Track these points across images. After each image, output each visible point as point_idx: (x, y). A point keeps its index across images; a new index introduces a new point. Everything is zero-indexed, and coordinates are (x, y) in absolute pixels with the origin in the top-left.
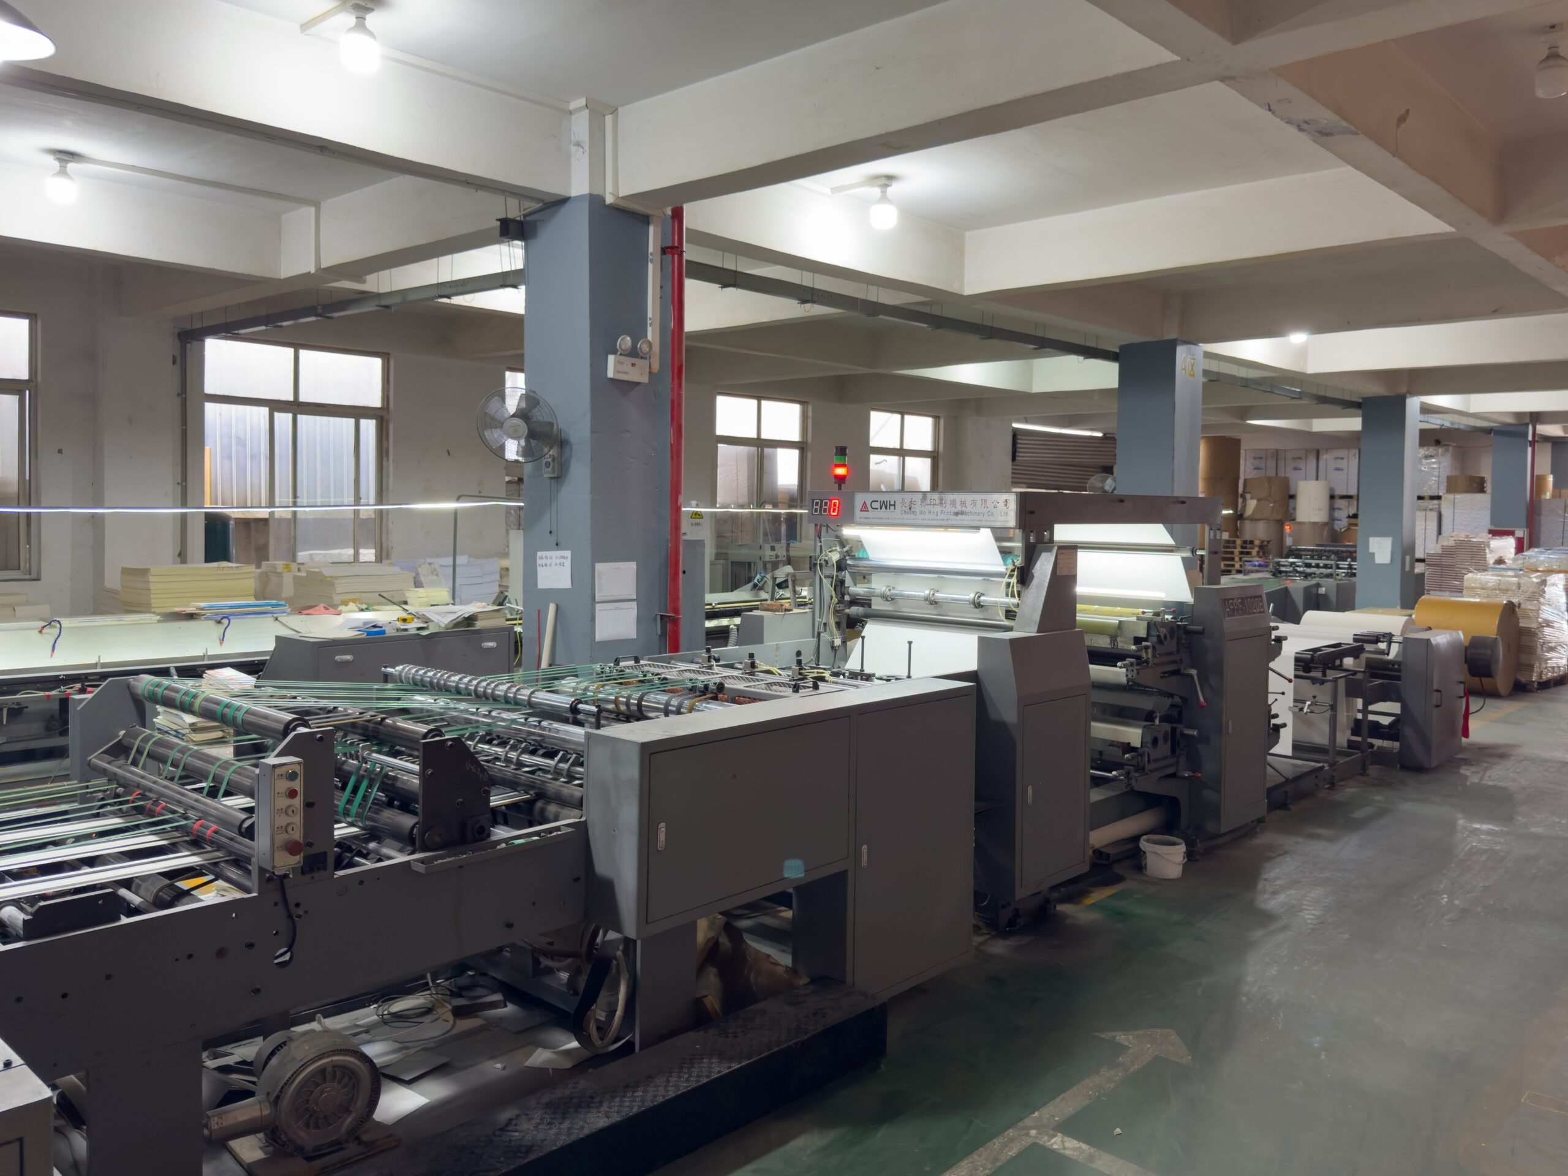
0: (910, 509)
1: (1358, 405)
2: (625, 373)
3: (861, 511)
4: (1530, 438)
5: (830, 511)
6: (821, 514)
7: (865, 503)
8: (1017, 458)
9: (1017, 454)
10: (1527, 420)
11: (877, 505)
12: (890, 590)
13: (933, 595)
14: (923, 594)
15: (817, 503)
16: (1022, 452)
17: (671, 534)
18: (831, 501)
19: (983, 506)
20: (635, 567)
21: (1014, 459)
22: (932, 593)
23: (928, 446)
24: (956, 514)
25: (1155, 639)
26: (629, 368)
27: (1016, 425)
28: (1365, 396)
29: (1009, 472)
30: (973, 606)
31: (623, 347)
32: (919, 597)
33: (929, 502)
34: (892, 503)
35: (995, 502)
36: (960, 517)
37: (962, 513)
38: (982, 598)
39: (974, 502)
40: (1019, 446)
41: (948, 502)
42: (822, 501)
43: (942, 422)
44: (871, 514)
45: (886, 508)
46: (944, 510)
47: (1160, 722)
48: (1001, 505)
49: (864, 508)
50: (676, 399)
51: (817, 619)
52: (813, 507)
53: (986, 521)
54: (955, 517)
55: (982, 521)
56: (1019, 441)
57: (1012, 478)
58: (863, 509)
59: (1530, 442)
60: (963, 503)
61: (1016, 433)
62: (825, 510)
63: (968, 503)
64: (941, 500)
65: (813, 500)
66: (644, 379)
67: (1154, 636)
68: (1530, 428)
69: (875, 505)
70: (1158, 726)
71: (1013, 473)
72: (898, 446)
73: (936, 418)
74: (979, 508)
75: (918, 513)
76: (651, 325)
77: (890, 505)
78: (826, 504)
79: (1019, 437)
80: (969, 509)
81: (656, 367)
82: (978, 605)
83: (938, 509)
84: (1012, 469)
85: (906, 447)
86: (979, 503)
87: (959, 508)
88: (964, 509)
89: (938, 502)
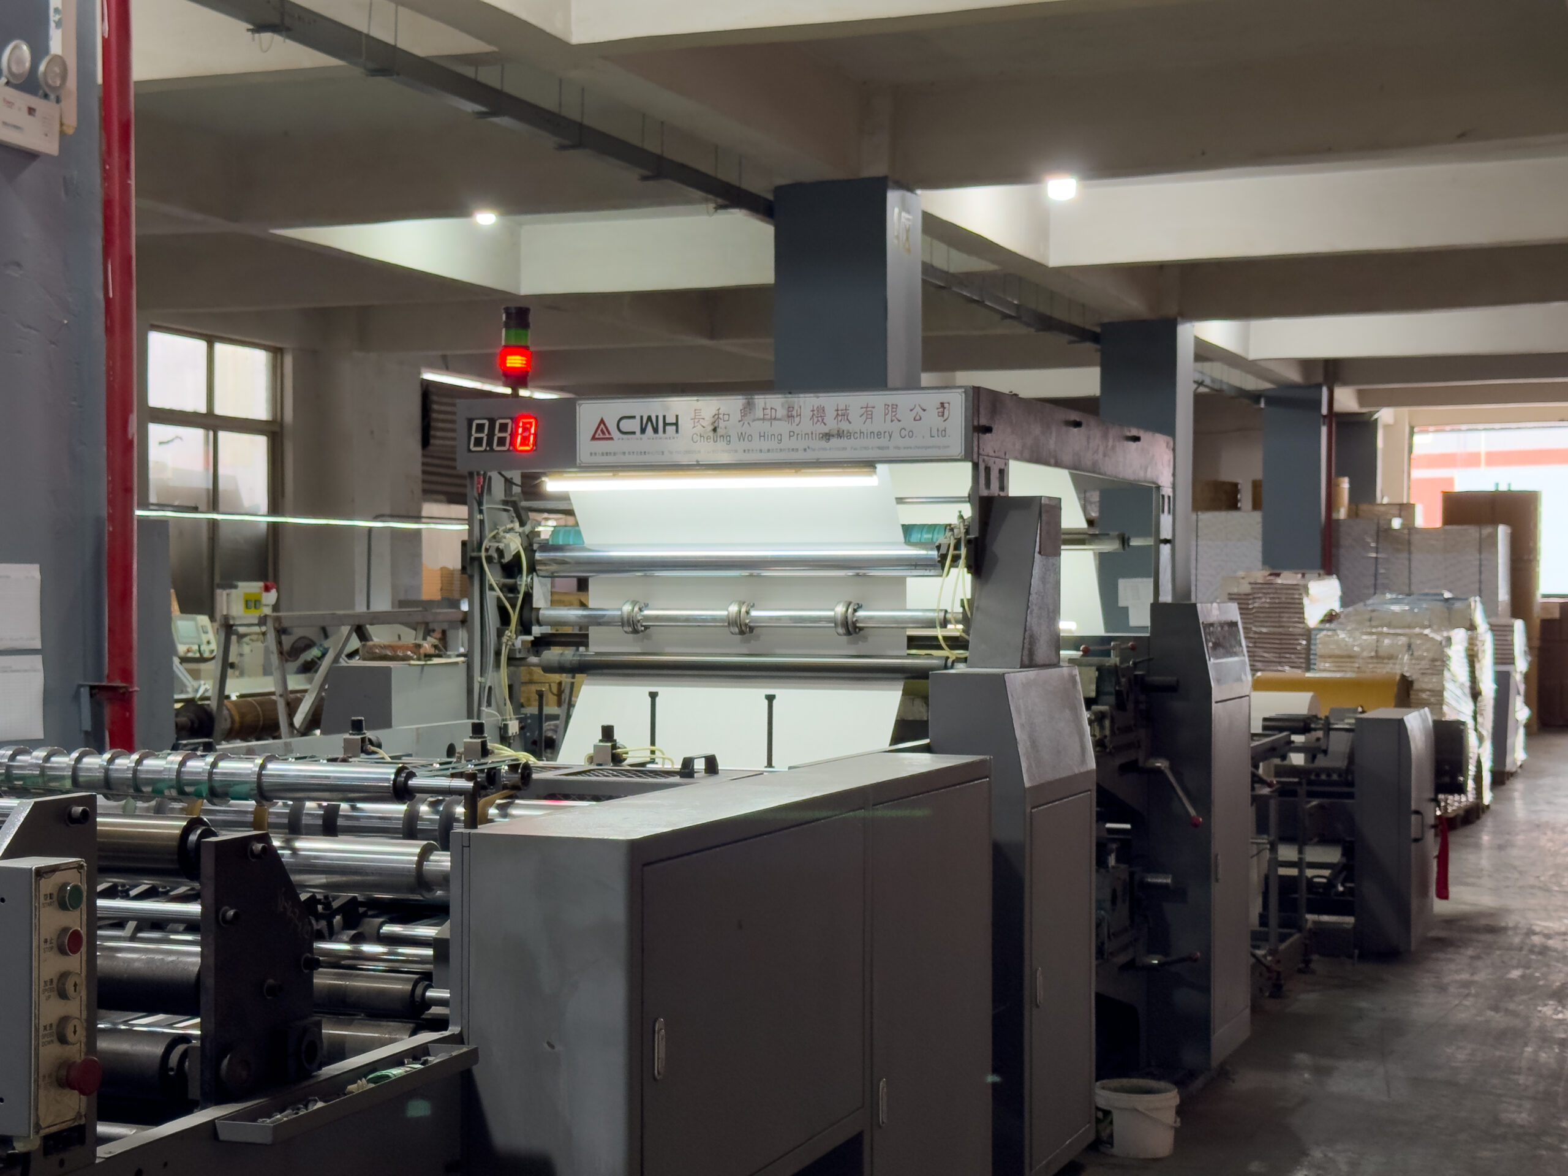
0: (715, 430)
1: (1095, 338)
2: (16, 127)
3: (594, 438)
4: (1324, 410)
5: (513, 443)
6: (492, 450)
7: (602, 421)
8: (432, 441)
9: (432, 433)
10: (1320, 378)
11: (634, 425)
12: (641, 610)
13: (747, 613)
14: (725, 613)
15: (480, 428)
16: (443, 430)
17: (111, 502)
18: (516, 421)
19: (889, 417)
20: (37, 575)
21: (425, 442)
22: (743, 610)
23: (260, 411)
24: (827, 436)
25: (1112, 699)
26: (22, 118)
27: (430, 376)
28: (1106, 320)
29: (417, 469)
30: (841, 630)
31: (14, 69)
32: (714, 619)
33: (759, 413)
34: (671, 419)
35: (918, 409)
36: (834, 442)
37: (840, 434)
38: (861, 613)
39: (868, 412)
40: (434, 415)
41: (806, 412)
42: (492, 422)
43: (288, 360)
44: (619, 443)
45: (656, 431)
46: (797, 430)
47: (1118, 860)
48: (932, 418)
49: (602, 432)
50: (117, 196)
51: (477, 678)
52: (470, 435)
53: (898, 448)
54: (823, 443)
55: (888, 448)
56: (435, 407)
57: (424, 481)
58: (599, 435)
59: (1325, 417)
60: (842, 414)
61: (428, 391)
62: (502, 442)
63: (854, 414)
64: (790, 408)
65: (470, 422)
66: (49, 146)
67: (1109, 694)
68: (1325, 391)
69: (626, 425)
70: (1113, 867)
71: (424, 472)
72: (202, 409)
73: (277, 353)
74: (879, 423)
75: (734, 438)
76: (58, 24)
77: (665, 424)
78: (503, 427)
79: (435, 398)
80: (857, 423)
81: (71, 121)
82: (851, 628)
83: (782, 427)
84: (424, 464)
85: (219, 411)
86: (879, 411)
87: (831, 424)
88: (844, 426)
89: (781, 412)
